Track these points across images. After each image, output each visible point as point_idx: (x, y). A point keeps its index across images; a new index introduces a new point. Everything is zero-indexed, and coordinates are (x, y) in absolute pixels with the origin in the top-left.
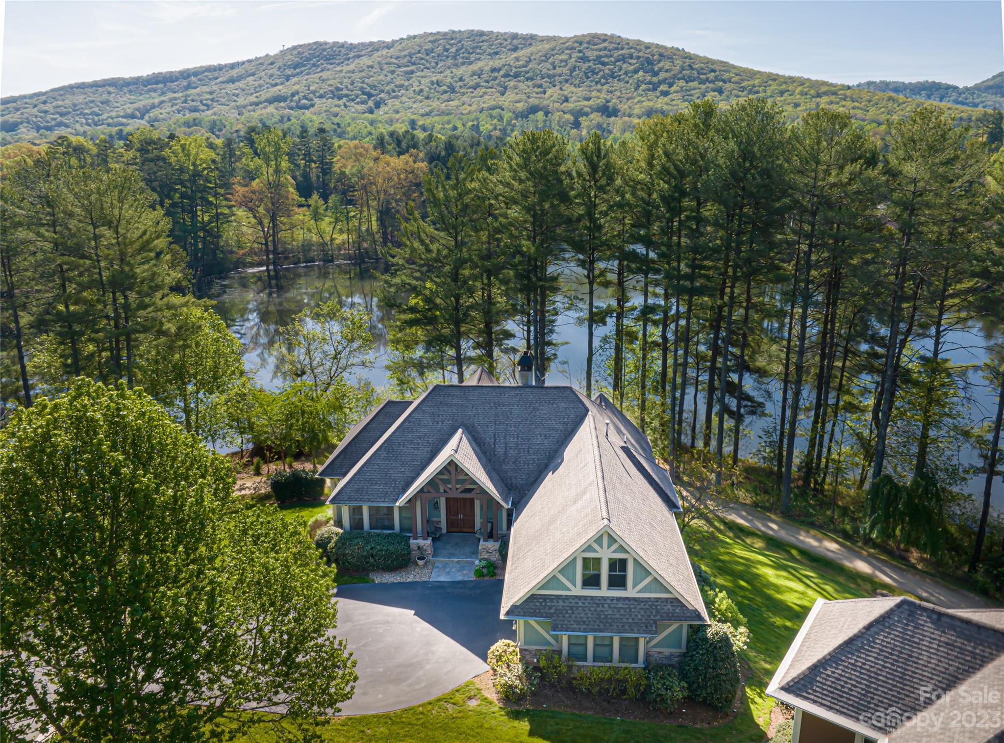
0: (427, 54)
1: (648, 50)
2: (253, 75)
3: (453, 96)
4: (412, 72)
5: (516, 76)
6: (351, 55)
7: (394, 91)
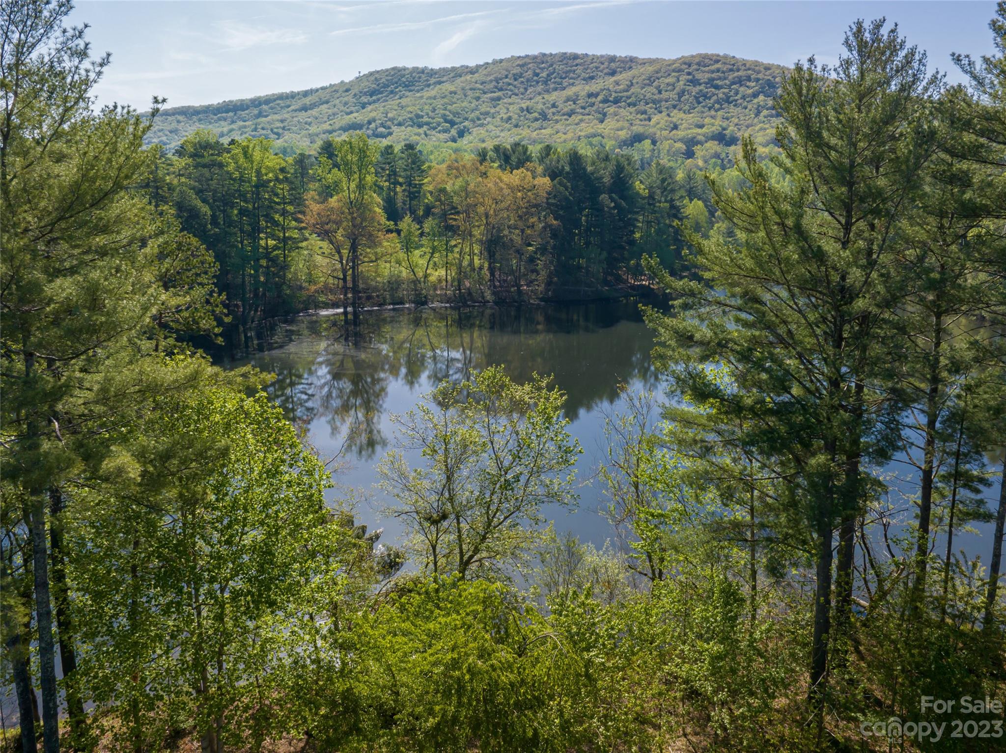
0: (515, 80)
1: (768, 72)
2: (327, 102)
3: (545, 124)
4: (499, 99)
5: (616, 101)
6: (432, 81)
7: (479, 119)
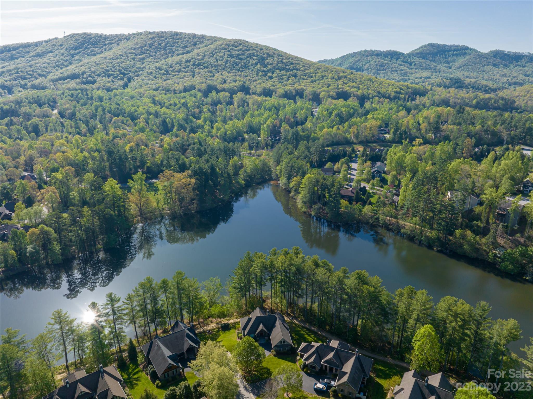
0: (150, 47)
1: (262, 51)
2: (51, 52)
3: (169, 77)
4: (144, 59)
5: (199, 65)
6: (107, 42)
7: (136, 71)
